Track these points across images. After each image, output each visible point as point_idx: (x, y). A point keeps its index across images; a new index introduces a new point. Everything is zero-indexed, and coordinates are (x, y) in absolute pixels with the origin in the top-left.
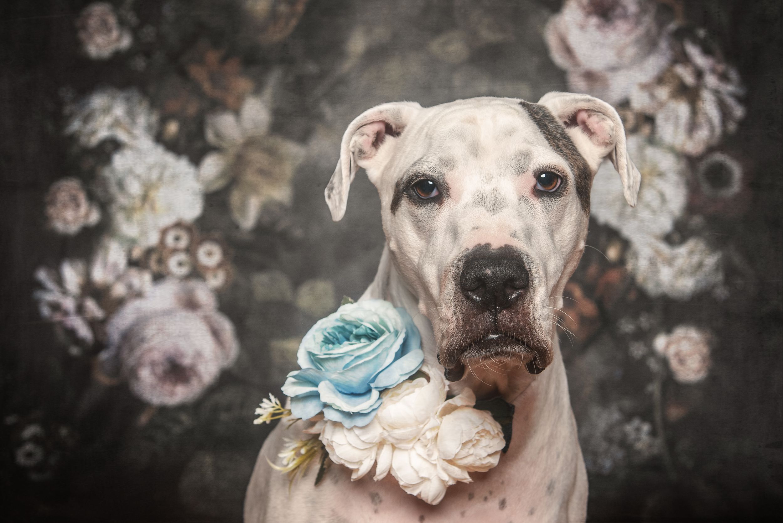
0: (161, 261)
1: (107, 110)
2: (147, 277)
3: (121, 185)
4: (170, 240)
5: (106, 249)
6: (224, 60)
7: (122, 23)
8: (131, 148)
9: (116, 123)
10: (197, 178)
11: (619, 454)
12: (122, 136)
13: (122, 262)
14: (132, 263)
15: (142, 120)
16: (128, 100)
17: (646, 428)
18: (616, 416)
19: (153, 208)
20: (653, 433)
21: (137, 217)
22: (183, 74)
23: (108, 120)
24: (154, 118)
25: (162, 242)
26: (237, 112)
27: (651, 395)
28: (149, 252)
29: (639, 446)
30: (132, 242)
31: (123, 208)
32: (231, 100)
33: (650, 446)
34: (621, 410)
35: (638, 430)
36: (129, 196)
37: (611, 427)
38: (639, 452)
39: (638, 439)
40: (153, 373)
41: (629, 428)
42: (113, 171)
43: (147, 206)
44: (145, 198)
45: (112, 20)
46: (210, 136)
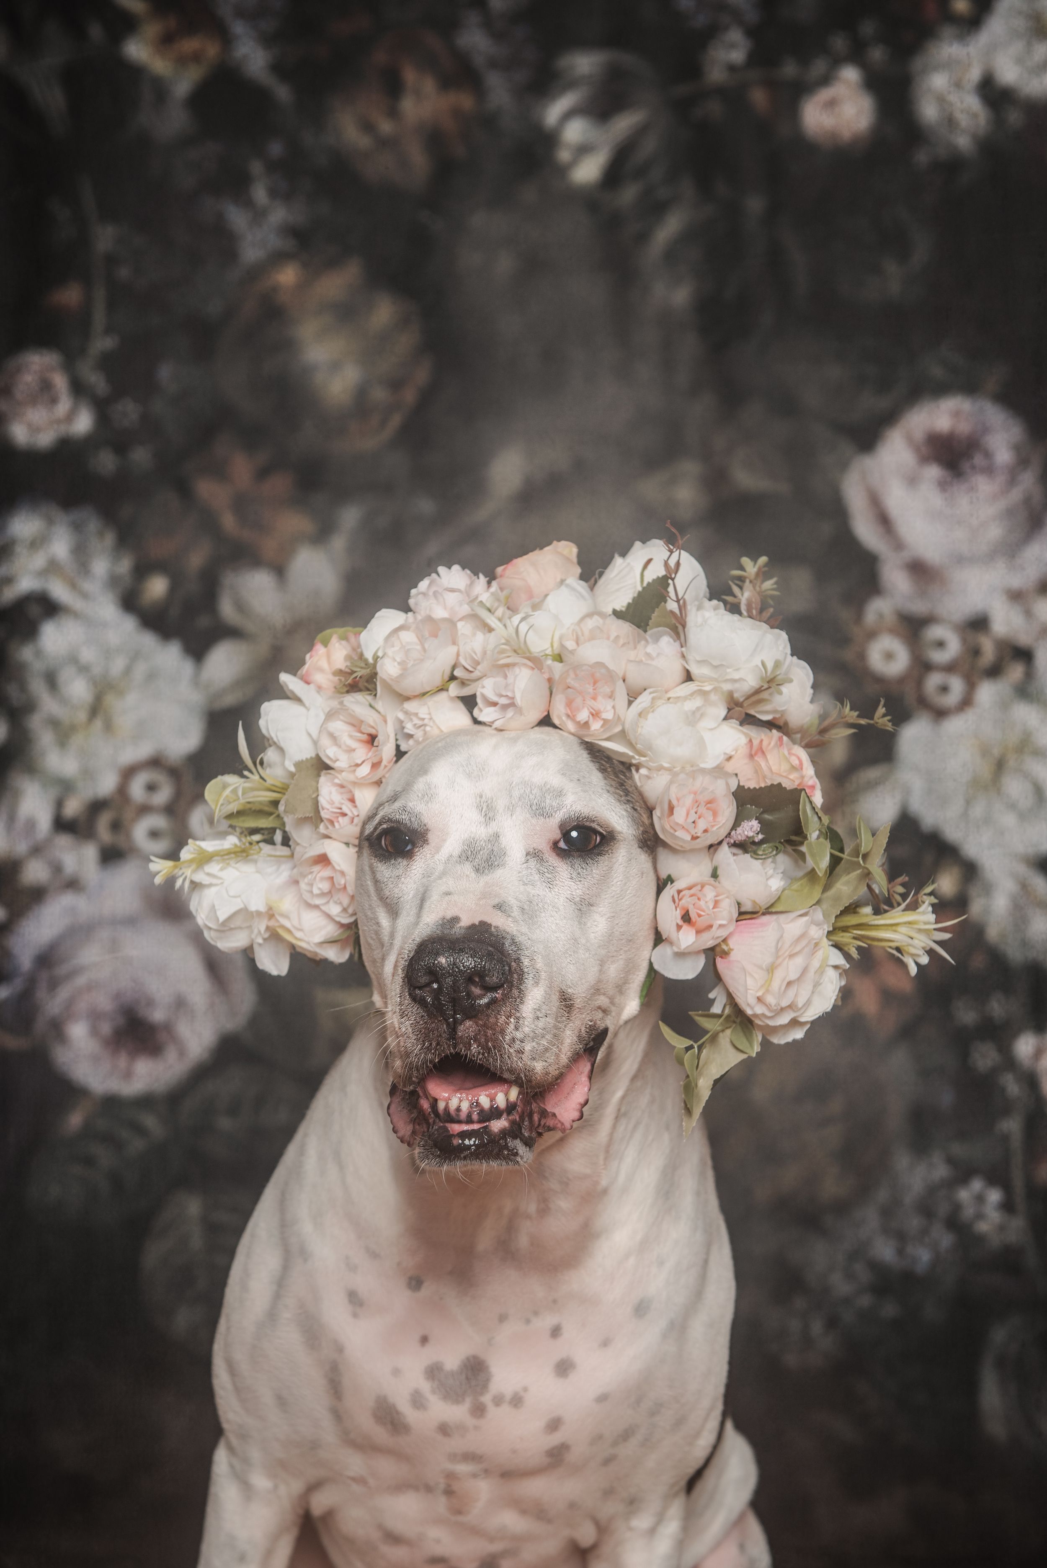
0: (116, 826)
1: (36, 544)
2: (90, 852)
3: (52, 680)
4: (137, 789)
5: (17, 795)
6: (263, 474)
7: (78, 389)
8: (76, 615)
9: (53, 568)
10: (196, 681)
11: (946, 1240)
12: (59, 591)
13: (44, 821)
14: (62, 825)
15: (101, 566)
16: (77, 528)
17: (994, 1196)
18: (941, 1171)
19: (109, 727)
20: (1007, 1206)
21: (77, 740)
22: (184, 490)
23: (39, 561)
24: (125, 566)
25: (122, 790)
26: (280, 571)
27: (1005, 1138)
28: (97, 807)
29: (983, 1227)
30: (65, 787)
31: (54, 723)
32: (269, 546)
33: (1002, 1228)
34: (951, 1161)
35: (980, 1199)
36: (64, 701)
37: (932, 1190)
38: (980, 1239)
39: (980, 1216)
40: (94, 1032)
41: (964, 1195)
42: (39, 653)
43: (98, 724)
44: (96, 709)
45: (60, 381)
46: (227, 609)
